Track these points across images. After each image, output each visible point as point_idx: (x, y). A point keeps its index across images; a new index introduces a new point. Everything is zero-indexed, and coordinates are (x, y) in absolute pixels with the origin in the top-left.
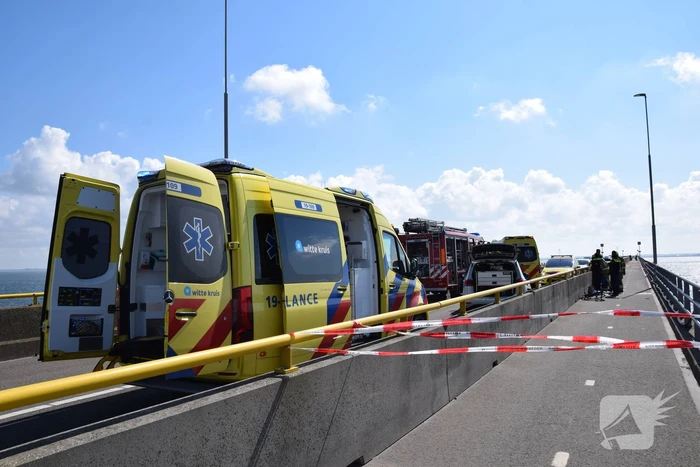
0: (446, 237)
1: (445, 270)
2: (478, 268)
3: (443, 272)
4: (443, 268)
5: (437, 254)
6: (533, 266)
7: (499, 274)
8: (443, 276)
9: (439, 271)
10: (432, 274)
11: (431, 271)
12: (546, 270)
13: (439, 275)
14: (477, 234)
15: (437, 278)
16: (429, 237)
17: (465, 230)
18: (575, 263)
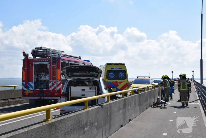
0: (61, 61)
1: (60, 84)
2: (71, 84)
3: (58, 86)
4: (59, 82)
5: (54, 73)
6: (124, 83)
7: (87, 89)
8: (58, 89)
9: (55, 85)
10: (51, 87)
11: (50, 84)
12: (133, 85)
13: (55, 88)
14: (88, 61)
15: (54, 90)
16: (49, 60)
17: (80, 58)
18: (152, 82)
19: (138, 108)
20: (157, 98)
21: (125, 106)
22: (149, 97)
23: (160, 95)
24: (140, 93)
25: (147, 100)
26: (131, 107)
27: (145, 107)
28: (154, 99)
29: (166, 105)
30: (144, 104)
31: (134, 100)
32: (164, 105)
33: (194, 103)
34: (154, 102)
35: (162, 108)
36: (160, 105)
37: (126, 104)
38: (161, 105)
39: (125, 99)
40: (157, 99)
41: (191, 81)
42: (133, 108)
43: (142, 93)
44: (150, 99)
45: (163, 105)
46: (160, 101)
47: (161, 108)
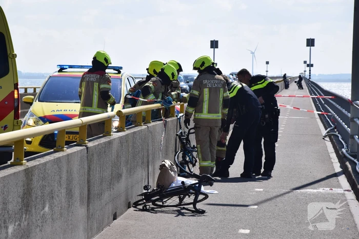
19: (80, 211)
20: (157, 167)
21: (27, 202)
22: (127, 162)
23: (172, 155)
24: (90, 144)
25: (119, 176)
26: (51, 208)
27: (109, 210)
28: (145, 174)
29: (201, 197)
30: (106, 196)
31: (64, 176)
32: (193, 197)
33: (321, 190)
34: (146, 188)
35: (183, 214)
36: (175, 200)
37: (34, 196)
38: (181, 200)
39: (28, 172)
40: (158, 172)
41: (300, 87)
42: (61, 214)
43: (96, 143)
44: (131, 171)
45: (189, 199)
46: (172, 180)
47: (180, 213)
